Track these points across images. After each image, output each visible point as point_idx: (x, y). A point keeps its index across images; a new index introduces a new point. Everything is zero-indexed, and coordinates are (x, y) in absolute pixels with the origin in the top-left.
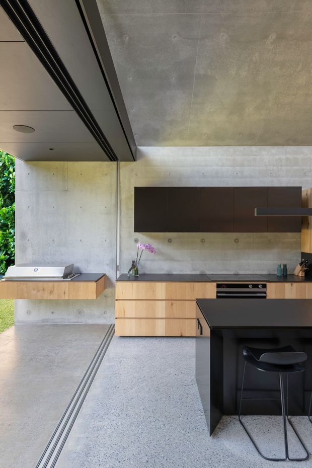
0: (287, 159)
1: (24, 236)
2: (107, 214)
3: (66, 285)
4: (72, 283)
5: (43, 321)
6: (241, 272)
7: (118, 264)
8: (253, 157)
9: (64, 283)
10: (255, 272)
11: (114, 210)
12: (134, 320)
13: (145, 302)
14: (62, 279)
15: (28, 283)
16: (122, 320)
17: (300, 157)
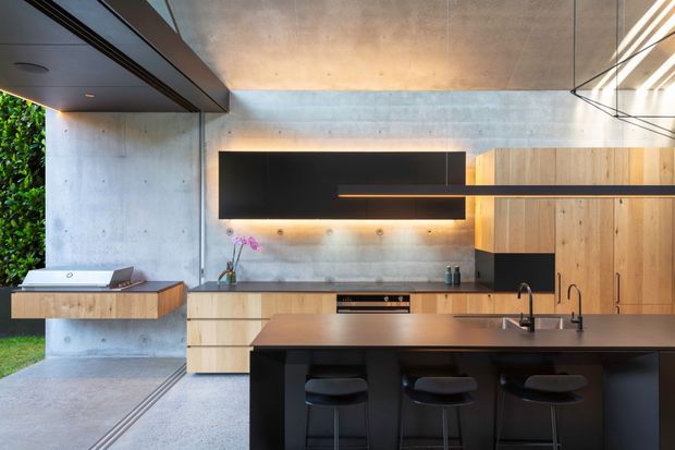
0: (454, 110)
1: (58, 224)
2: (185, 191)
3: (111, 298)
4: (122, 294)
5: (89, 352)
6: (386, 279)
7: (203, 267)
8: (404, 107)
9: (109, 295)
10: (407, 280)
11: (195, 185)
12: (214, 349)
13: (231, 322)
14: (108, 289)
15: (57, 294)
16: (196, 349)
17: (473, 107)
